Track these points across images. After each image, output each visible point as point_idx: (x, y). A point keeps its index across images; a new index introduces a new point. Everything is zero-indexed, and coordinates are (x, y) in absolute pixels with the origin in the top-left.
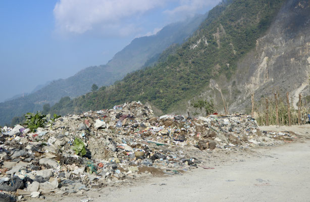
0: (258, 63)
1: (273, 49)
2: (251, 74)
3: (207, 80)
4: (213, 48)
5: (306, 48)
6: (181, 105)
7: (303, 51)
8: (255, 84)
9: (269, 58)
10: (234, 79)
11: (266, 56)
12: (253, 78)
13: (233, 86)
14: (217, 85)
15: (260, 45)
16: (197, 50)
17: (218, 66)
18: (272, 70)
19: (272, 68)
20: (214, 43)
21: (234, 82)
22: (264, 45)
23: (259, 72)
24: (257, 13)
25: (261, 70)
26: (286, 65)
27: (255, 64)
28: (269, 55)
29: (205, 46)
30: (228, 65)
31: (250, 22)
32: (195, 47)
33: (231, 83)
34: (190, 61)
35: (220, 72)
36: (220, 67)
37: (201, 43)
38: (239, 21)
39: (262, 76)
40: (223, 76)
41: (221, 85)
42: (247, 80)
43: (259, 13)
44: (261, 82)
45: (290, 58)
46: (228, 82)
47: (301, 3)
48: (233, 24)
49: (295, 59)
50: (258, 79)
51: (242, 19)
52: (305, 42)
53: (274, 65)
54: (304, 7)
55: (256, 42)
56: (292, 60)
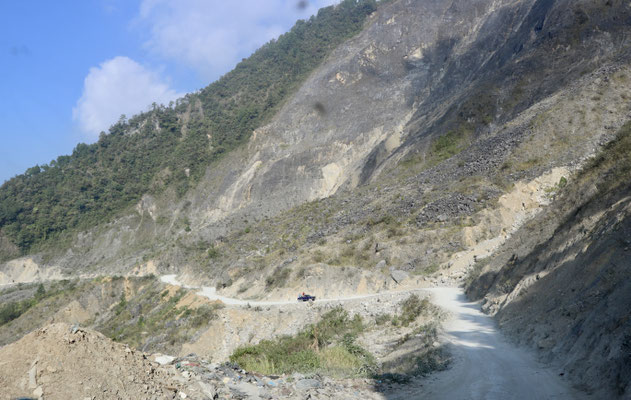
0: (241, 171)
1: (277, 149)
2: (222, 191)
3: (136, 195)
4: (168, 138)
5: (330, 151)
6: (63, 240)
7: (324, 155)
8: (223, 211)
9: (263, 162)
10: (191, 197)
11: (260, 159)
12: (223, 199)
13: (182, 211)
14: (154, 207)
15: (257, 139)
16: (137, 138)
17: (167, 171)
18: (260, 184)
19: (260, 182)
20: (173, 130)
21: (188, 204)
22: (263, 139)
23: (235, 187)
24: (269, 86)
25: (241, 183)
26: (287, 177)
27: (235, 173)
28: (265, 157)
29: (154, 132)
30: (188, 170)
31: (253, 99)
32: (134, 133)
33: (181, 204)
34: (118, 159)
35: (168, 182)
36: (170, 173)
37: (147, 127)
38: (234, 97)
39: (238, 196)
40: (171, 191)
41: (161, 207)
42: (213, 202)
43: (272, 87)
44: (234, 206)
45: (296, 165)
46: (176, 202)
47: (342, 75)
48: (223, 102)
49: (307, 167)
50: (230, 201)
51: (240, 93)
52: (333, 139)
53: (265, 175)
54: (346, 83)
55: (251, 134)
56: (300, 168)
